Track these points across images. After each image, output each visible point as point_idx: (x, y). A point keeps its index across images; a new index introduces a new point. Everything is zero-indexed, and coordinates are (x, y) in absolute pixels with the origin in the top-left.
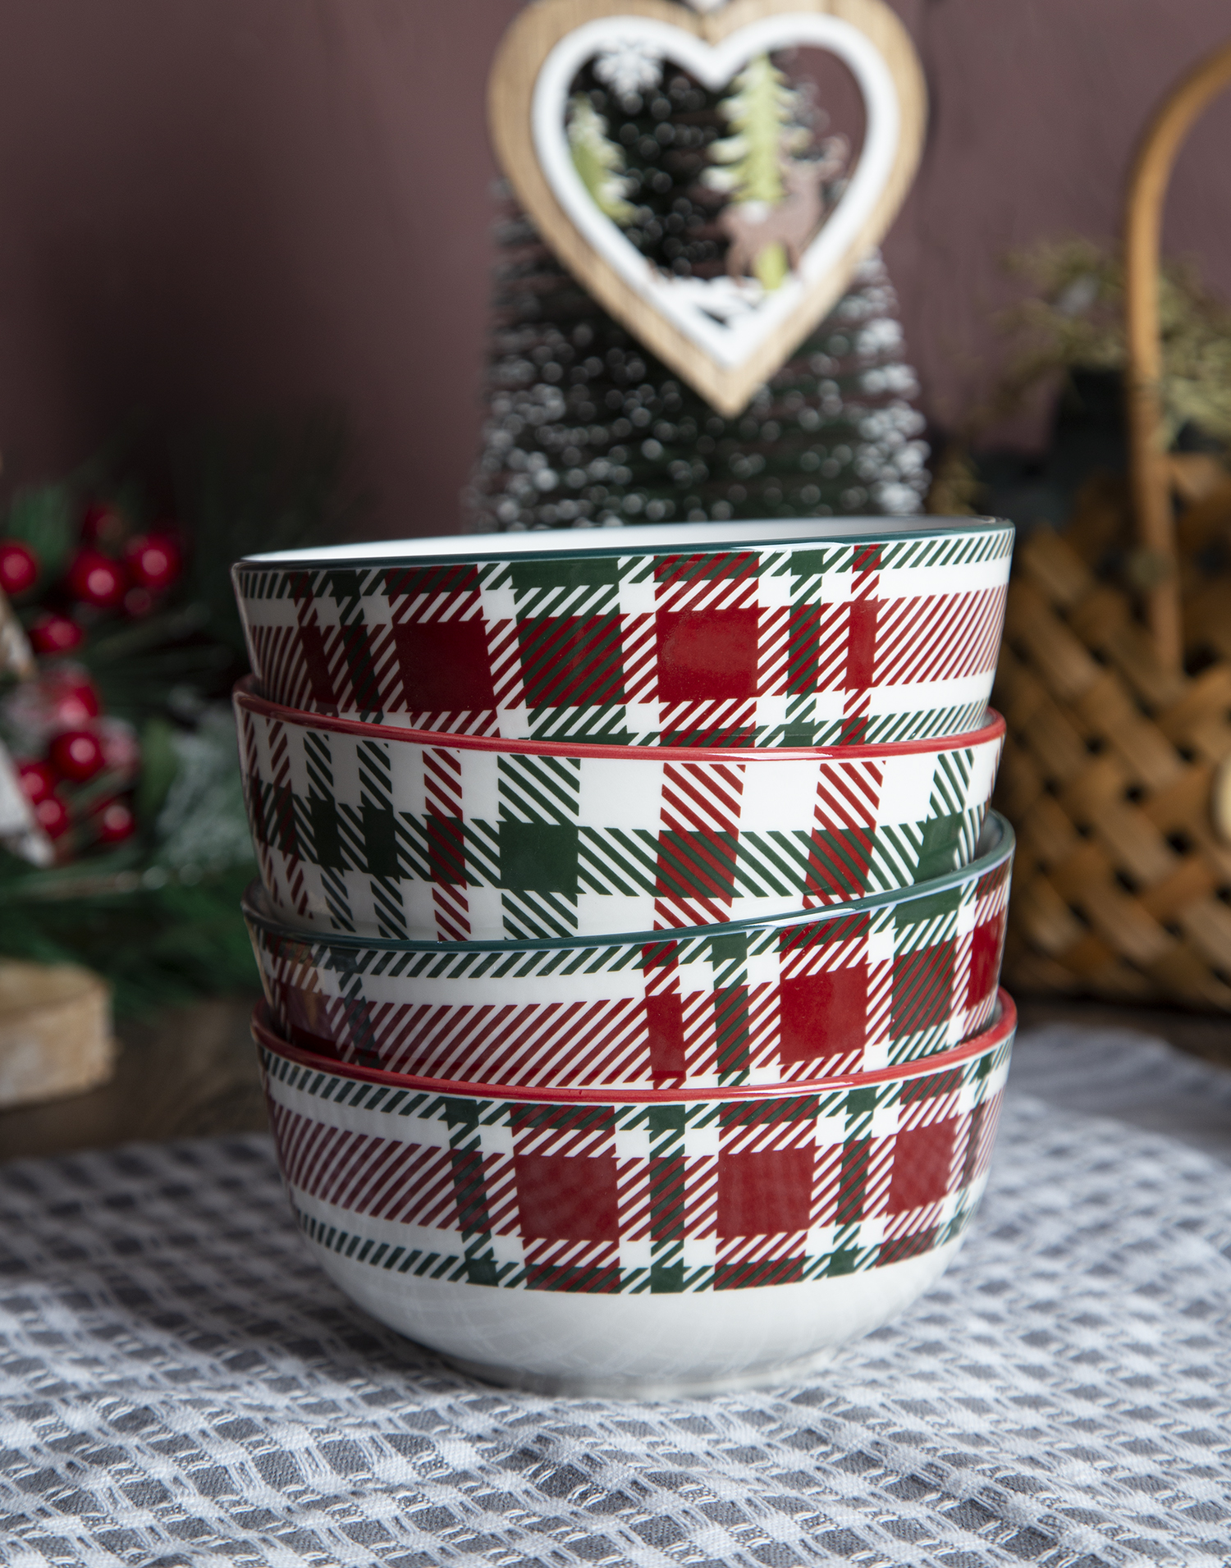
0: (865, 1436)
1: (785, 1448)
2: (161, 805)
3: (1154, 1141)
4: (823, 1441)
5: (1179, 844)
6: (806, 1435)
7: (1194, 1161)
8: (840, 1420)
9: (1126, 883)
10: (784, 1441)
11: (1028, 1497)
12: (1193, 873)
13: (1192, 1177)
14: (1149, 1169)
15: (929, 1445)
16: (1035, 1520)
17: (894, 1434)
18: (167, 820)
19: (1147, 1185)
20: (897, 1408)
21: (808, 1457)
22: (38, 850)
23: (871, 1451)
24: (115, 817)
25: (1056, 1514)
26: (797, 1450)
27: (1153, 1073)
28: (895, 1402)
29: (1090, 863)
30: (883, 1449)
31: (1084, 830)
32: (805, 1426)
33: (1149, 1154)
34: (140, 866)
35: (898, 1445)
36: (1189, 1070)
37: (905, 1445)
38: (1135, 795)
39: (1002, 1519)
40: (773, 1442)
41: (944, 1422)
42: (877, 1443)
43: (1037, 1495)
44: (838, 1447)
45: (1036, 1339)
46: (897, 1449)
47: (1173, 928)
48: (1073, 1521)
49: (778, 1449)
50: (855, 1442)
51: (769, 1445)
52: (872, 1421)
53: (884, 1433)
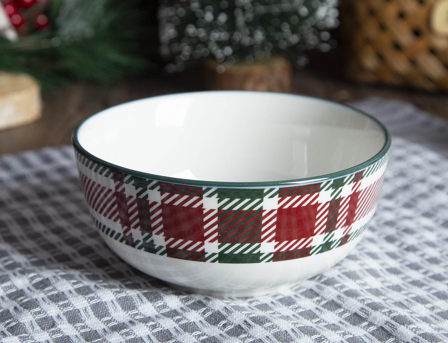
0: (334, 292)
1: (303, 297)
2: (57, 15)
3: (416, 147)
4: (317, 295)
5: (417, 33)
6: (310, 292)
7: (432, 156)
8: (323, 286)
9: (397, 47)
10: (302, 294)
11: (406, 327)
12: (421, 44)
13: (433, 163)
14: (416, 160)
15: (361, 298)
16: (410, 339)
17: (346, 291)
18: (60, 20)
19: (417, 167)
20: (344, 277)
21: (312, 302)
22: (11, 35)
23: (337, 300)
24: (41, 19)
25: (419, 337)
26: (307, 299)
27: (409, 118)
28: (344, 273)
29: (385, 40)
30: (342, 300)
31: (383, 27)
32: (309, 288)
33: (416, 153)
34: (50, 37)
35: (348, 298)
36: (423, 117)
37: (351, 298)
38: (402, 15)
39: (396, 337)
40: (297, 294)
41: (363, 282)
42: (339, 296)
43: (409, 326)
44: (324, 298)
45: (390, 239)
46: (348, 300)
47: (413, 62)
48: (426, 341)
49: (300, 298)
50: (330, 295)
51: (296, 296)
52: (336, 285)
53: (341, 291)
